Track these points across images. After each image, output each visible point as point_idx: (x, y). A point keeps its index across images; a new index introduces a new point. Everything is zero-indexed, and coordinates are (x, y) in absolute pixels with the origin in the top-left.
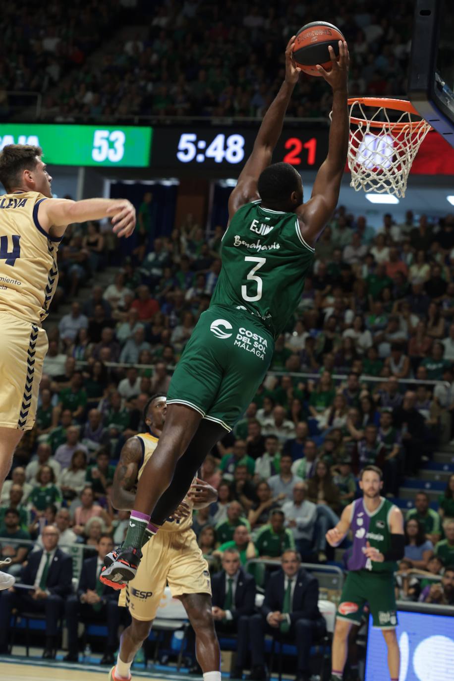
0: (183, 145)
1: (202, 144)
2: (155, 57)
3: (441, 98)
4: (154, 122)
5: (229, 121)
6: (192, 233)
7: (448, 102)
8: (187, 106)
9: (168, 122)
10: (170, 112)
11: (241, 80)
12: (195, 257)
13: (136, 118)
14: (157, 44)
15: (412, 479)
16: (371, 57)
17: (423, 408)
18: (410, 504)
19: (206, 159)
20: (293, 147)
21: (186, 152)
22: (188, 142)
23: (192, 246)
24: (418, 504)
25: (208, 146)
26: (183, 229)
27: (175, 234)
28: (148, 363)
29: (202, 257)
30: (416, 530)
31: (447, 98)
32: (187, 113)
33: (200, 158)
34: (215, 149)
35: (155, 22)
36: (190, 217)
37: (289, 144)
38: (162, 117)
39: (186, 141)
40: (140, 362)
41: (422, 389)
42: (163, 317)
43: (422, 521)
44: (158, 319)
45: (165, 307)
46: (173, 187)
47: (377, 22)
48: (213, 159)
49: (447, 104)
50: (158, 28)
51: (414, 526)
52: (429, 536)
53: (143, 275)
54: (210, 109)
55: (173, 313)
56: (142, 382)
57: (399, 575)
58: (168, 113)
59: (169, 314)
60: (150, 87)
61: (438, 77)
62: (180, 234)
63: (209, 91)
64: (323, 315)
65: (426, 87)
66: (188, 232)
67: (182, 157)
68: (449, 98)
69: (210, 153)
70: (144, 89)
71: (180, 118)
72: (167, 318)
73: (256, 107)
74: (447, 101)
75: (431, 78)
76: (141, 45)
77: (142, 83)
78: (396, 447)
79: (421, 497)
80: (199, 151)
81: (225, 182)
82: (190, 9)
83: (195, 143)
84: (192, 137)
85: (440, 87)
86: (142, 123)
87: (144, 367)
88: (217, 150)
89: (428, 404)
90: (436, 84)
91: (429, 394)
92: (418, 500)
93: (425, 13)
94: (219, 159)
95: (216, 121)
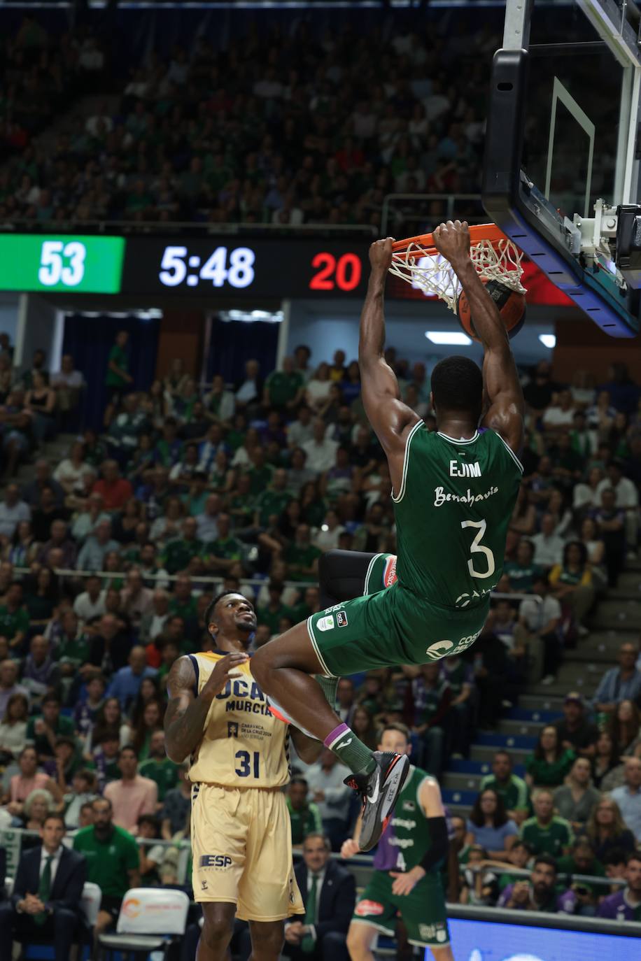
0: (167, 262)
1: (194, 261)
2: (128, 139)
3: (528, 204)
4: (128, 230)
5: (233, 228)
6: (180, 387)
7: (538, 210)
8: (173, 207)
9: (147, 230)
10: (152, 217)
11: (250, 171)
12: (184, 420)
13: (102, 225)
14: (132, 120)
15: (490, 733)
16: (432, 140)
17: (504, 633)
18: (485, 769)
19: (201, 281)
20: (324, 265)
21: (172, 272)
22: (175, 257)
23: (180, 405)
24: (497, 768)
25: (203, 263)
26: (167, 380)
27: (156, 387)
28: (117, 570)
29: (194, 420)
30: (493, 805)
31: (536, 205)
32: (173, 217)
33: (193, 281)
34: (214, 268)
35: (129, 89)
36: (177, 364)
37: (317, 261)
38: (138, 223)
39: (172, 256)
40: (105, 569)
41: (503, 606)
43: (503, 792)
44: (130, 508)
45: (141, 490)
46: (154, 321)
47: (442, 92)
48: (210, 281)
49: (537, 213)
50: (133, 98)
51: (491, 800)
52: (511, 814)
53: (110, 445)
54: (206, 212)
55: (152, 499)
56: (108, 597)
57: (469, 869)
58: (148, 217)
59: (147, 500)
60: (121, 180)
61: (523, 177)
62: (163, 388)
63: (206, 187)
64: (365, 501)
65: (508, 190)
66: (174, 384)
67: (166, 279)
68: (540, 205)
69: (206, 273)
70: (113, 183)
71: (164, 224)
72: (144, 506)
73: (272, 210)
74: (536, 208)
75: (515, 178)
76: (109, 122)
77: (111, 175)
78: (467, 687)
79: (501, 758)
80: (191, 271)
81: (227, 315)
82: (178, 72)
83: (185, 260)
84: (181, 251)
85: (525, 186)
86: (110, 231)
87: (110, 575)
88: (215, 270)
89: (511, 627)
90: (521, 184)
91: (513, 612)
92: (498, 763)
93: (505, 87)
94: (218, 282)
95: (215, 228)
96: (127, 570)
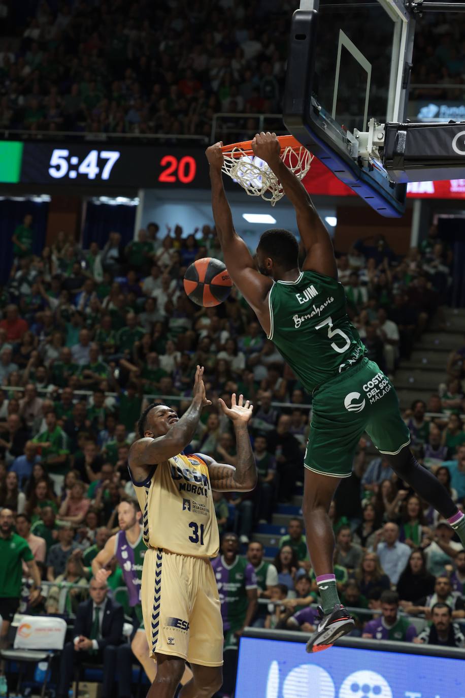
0: (54, 161)
1: (74, 160)
2: (27, 70)
3: (318, 123)
4: (25, 137)
5: (103, 136)
6: (63, 252)
7: (326, 126)
8: (59, 120)
9: (39, 137)
10: (43, 127)
11: (115, 94)
12: (66, 275)
13: (7, 133)
14: (29, 56)
15: (286, 505)
16: (248, 74)
17: (298, 433)
18: (283, 531)
19: (79, 175)
20: (169, 164)
21: (58, 168)
22: (60, 157)
23: (63, 265)
24: (291, 530)
25: (81, 161)
26: (54, 247)
27: (46, 252)
28: (17, 385)
29: (73, 276)
31: (324, 123)
32: (59, 127)
33: (73, 174)
34: (88, 166)
35: (26, 34)
36: (61, 235)
37: (164, 162)
38: (33, 132)
39: (58, 156)
40: (9, 384)
41: (297, 413)
42: (32, 337)
43: (296, 548)
44: (27, 338)
45: (34, 327)
46: (44, 203)
47: (257, 38)
48: (86, 175)
49: (324, 129)
50: (29, 40)
51: (288, 553)
52: (301, 563)
53: (12, 294)
54: (83, 124)
55: (42, 333)
56: (10, 404)
58: (40, 127)
59: (39, 334)
60: (21, 100)
61: (314, 102)
62: (51, 253)
63: (83, 106)
64: (198, 335)
65: (301, 112)
66: (59, 250)
67: (53, 173)
68: (328, 124)
69: (83, 169)
70: (15, 102)
71: (52, 133)
72: (36, 339)
73: (131, 123)
74: (324, 125)
75: (307, 102)
76: (12, 57)
77: (13, 96)
78: (271, 472)
79: (295, 523)
80: (72, 167)
81: (98, 200)
82: (64, 21)
83: (68, 159)
84: (65, 153)
85: (316, 111)
86: (13, 138)
87: (12, 389)
89: (303, 429)
90: (311, 108)
91: (304, 418)
92: (292, 527)
93: (300, 37)
94: (92, 176)
95: (90, 136)
96: (24, 384)
